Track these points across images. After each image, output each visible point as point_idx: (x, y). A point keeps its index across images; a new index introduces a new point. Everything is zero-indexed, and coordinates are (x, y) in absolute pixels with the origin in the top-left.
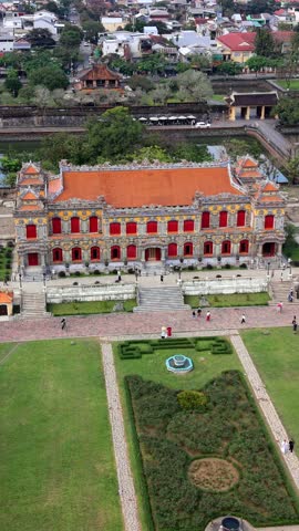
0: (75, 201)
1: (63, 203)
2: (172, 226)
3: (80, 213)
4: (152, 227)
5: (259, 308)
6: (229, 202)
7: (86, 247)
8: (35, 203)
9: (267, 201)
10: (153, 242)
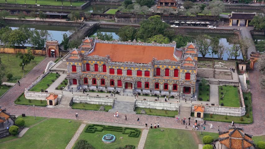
0: (96, 56)
1: (90, 57)
2: (139, 73)
3: (98, 63)
4: (129, 72)
5: (170, 118)
6: (169, 64)
7: (98, 79)
8: (77, 55)
9: (187, 66)
10: (129, 79)
